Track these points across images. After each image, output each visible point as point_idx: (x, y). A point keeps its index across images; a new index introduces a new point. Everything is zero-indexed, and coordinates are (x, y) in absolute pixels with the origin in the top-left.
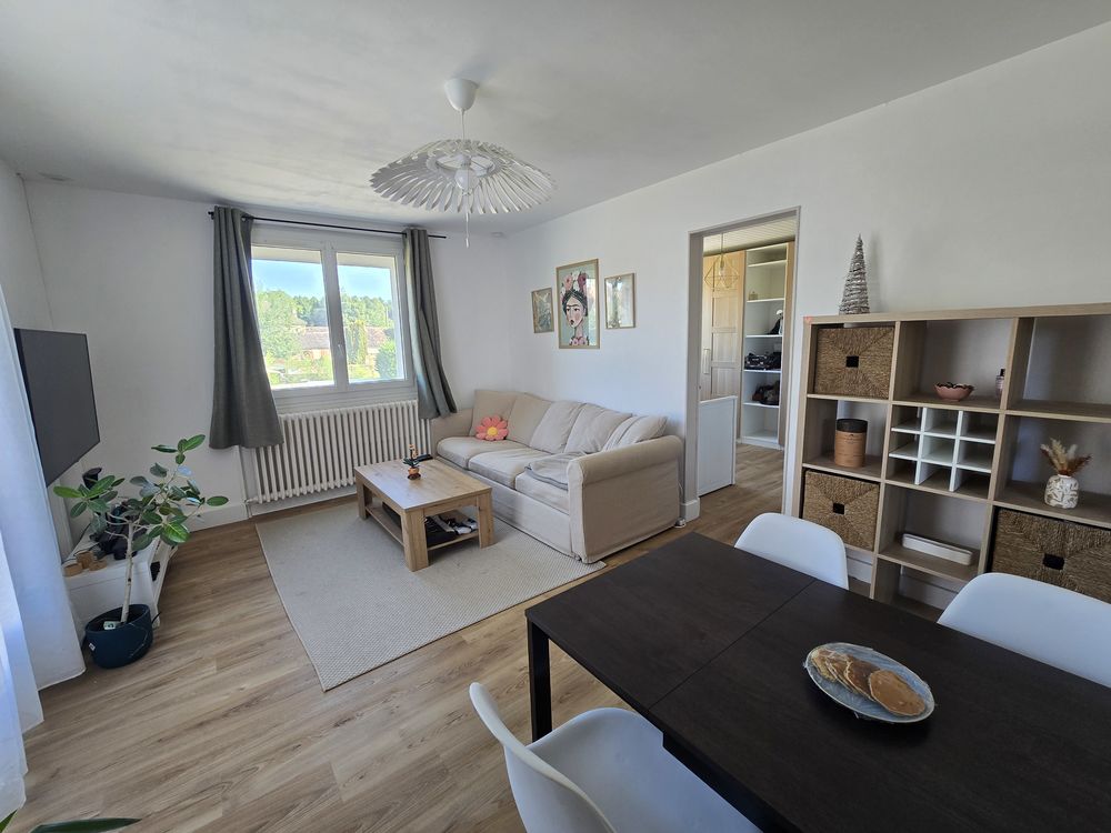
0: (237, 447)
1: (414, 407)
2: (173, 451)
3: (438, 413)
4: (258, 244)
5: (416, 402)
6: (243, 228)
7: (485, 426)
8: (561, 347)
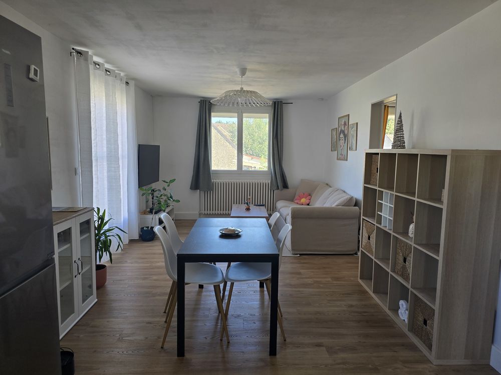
0: (199, 190)
1: (268, 184)
2: (167, 183)
3: (278, 188)
4: (214, 112)
5: (269, 181)
6: (208, 107)
7: (301, 198)
8: (337, 159)
